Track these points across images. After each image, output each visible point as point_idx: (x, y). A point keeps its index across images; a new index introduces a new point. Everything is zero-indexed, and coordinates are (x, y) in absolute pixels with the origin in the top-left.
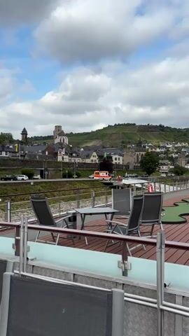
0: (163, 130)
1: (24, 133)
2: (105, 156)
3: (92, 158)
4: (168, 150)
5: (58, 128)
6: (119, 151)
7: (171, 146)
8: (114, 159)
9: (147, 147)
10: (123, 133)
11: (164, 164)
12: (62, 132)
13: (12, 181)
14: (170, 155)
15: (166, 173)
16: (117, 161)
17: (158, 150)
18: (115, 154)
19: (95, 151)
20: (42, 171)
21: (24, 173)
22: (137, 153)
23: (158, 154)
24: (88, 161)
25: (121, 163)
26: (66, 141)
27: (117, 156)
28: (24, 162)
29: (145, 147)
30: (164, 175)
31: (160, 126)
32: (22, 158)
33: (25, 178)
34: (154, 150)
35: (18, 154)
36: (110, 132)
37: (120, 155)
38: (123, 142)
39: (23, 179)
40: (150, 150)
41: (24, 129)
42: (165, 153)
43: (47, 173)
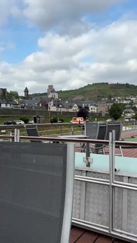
0: (128, 88)
1: (26, 91)
2: (83, 106)
3: (74, 108)
4: (132, 102)
5: (51, 87)
6: (94, 103)
7: (134, 99)
8: (90, 108)
9: (116, 100)
10: (99, 90)
11: (129, 112)
12: (54, 90)
13: (12, 125)
14: (134, 106)
15: (129, 119)
16: (93, 111)
17: (125, 102)
18: (91, 105)
19: (76, 103)
20: (35, 118)
21: (21, 119)
22: (108, 104)
23: (125, 105)
24: (71, 110)
25: (96, 112)
26: (57, 96)
27: (93, 107)
28: (24, 112)
29: (115, 100)
30: (127, 120)
31: (127, 84)
32: (22, 109)
33: (22, 122)
34: (121, 102)
35: (19, 106)
36: (89, 89)
37: (95, 106)
38: (98, 97)
39: (20, 124)
40: (119, 102)
41: (26, 88)
42: (130, 104)
43: (38, 119)
